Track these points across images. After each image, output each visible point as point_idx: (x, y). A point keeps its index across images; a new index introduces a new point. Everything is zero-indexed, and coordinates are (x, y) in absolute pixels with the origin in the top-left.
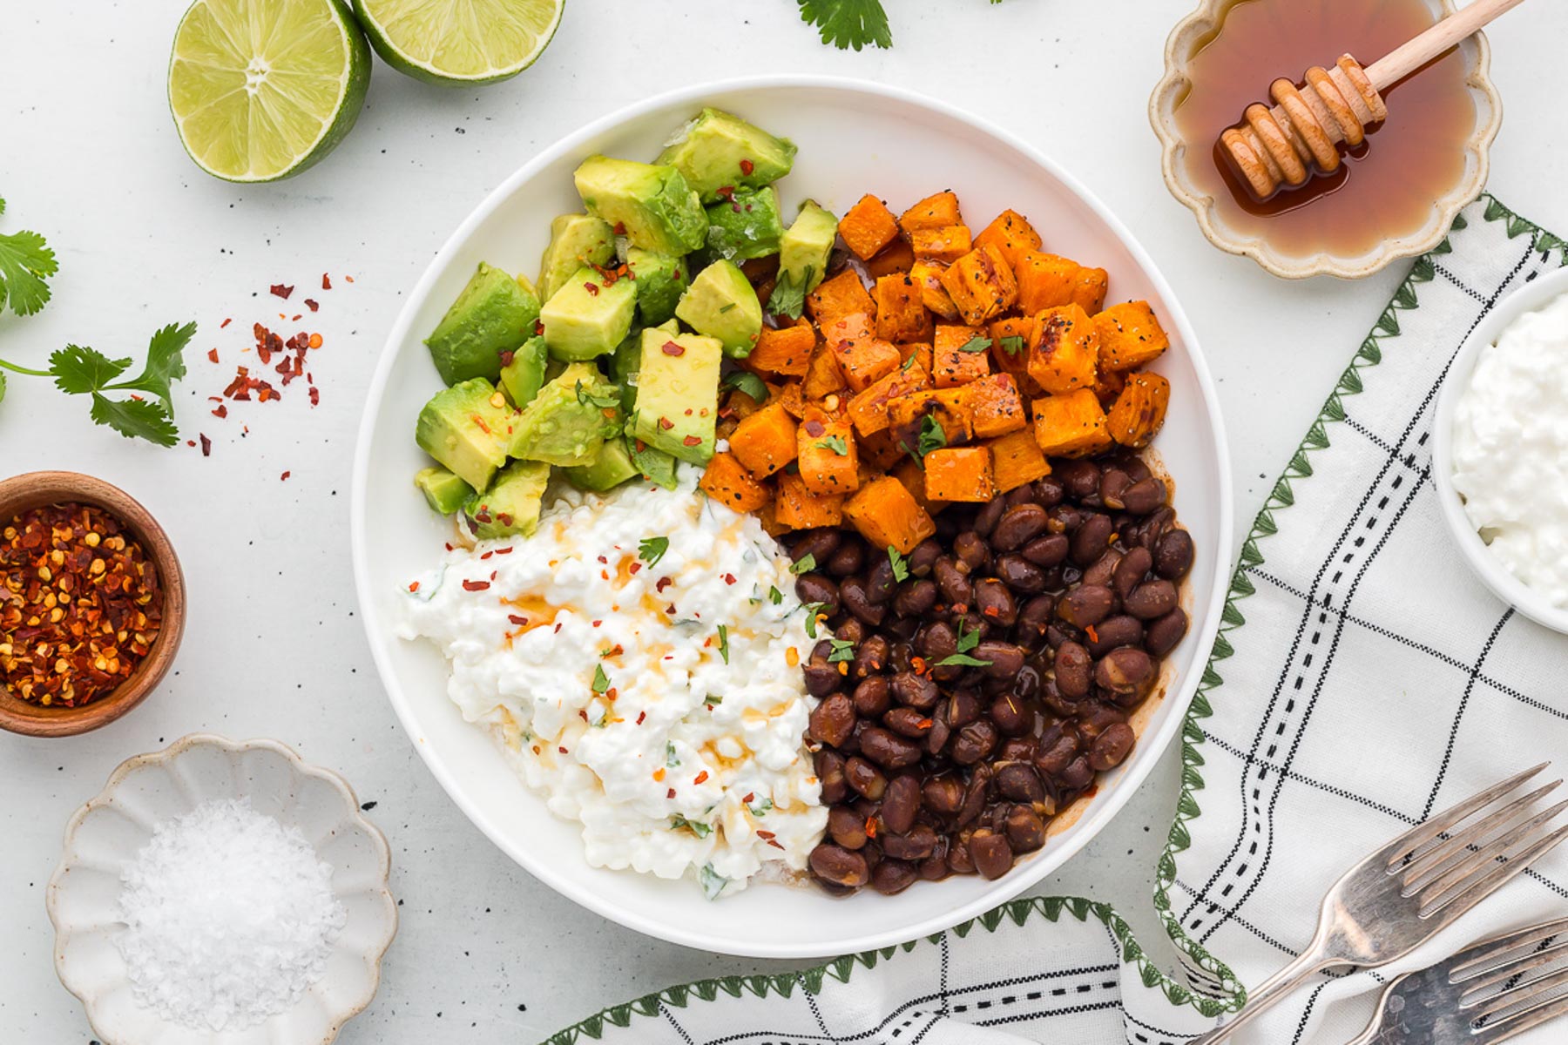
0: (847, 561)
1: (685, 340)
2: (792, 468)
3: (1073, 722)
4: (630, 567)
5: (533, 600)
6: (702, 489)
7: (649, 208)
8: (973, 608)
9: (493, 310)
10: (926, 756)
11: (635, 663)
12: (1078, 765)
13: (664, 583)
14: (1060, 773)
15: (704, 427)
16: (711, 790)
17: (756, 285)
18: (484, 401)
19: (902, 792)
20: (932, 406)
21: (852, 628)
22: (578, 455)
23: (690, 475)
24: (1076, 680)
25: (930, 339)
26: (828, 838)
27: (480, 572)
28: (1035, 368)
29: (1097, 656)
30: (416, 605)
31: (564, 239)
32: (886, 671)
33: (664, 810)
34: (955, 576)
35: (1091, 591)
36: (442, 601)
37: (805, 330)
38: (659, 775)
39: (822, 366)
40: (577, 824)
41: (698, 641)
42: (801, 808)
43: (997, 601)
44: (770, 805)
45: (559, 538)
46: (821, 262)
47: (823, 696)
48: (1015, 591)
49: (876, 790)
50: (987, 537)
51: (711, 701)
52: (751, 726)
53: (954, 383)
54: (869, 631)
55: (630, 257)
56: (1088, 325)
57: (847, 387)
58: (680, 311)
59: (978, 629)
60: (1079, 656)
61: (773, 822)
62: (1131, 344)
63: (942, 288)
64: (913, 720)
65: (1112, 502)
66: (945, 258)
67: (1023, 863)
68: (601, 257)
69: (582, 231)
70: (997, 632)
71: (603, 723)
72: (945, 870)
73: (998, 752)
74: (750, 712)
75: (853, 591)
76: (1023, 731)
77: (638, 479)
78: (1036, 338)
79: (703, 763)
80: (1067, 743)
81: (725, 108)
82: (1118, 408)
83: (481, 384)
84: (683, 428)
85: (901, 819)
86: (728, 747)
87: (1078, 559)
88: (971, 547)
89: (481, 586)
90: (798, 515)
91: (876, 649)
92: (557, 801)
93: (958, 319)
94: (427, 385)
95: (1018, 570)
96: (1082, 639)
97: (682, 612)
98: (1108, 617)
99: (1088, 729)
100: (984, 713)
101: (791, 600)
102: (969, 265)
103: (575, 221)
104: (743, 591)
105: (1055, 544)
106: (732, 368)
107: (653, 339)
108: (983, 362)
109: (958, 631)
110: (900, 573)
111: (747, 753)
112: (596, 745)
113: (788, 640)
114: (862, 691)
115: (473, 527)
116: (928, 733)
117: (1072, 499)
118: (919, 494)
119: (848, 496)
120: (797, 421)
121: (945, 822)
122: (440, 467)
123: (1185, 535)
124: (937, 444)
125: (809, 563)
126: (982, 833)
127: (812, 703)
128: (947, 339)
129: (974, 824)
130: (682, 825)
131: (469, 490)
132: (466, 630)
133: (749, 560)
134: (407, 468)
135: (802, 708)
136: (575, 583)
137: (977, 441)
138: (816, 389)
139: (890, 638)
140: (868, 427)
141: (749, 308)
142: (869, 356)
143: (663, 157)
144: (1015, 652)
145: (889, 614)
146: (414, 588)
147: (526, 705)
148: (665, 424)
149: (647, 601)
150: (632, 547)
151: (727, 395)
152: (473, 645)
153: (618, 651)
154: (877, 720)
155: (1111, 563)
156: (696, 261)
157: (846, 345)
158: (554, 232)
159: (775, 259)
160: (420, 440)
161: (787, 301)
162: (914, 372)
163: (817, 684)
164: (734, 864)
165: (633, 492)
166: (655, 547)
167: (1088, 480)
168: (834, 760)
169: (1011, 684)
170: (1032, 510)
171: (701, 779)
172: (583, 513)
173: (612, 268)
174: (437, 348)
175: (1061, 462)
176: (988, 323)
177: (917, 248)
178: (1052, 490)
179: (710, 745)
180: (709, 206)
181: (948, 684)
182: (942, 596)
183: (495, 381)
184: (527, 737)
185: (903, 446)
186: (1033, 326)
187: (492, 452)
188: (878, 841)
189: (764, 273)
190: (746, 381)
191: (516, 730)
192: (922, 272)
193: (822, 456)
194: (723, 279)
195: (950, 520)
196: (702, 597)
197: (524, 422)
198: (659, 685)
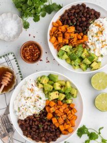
0: (45, 114)
1: (58, 95)
2: (51, 107)
3: (38, 137)
4: (38, 97)
5: (33, 90)
6: (46, 100)
7: (67, 88)
8: (44, 126)
9: (55, 78)
10: (31, 126)
11: (31, 100)
13: (38, 100)
14: (34, 137)
15: (51, 99)
16: (22, 110)
18: (47, 80)
19: (28, 125)
20: (59, 117)
22: (46, 89)
24: (42, 136)
25: (65, 114)
26: (22, 120)
27: (34, 85)
28: (65, 124)
29: (44, 137)
30: (29, 81)
32: (37, 120)
33: (20, 106)
34: (47, 123)
35: (49, 135)
36: (30, 83)
37: (62, 104)
38: (22, 105)
39: (59, 107)
40: (16, 99)
41: (34, 104)
42: (24, 117)
43: (46, 127)
45: (38, 90)
46: (68, 103)
48: (47, 129)
49: (27, 123)
51: (30, 107)
52: (29, 111)
53: (62, 118)
54: (40, 117)
56: (70, 127)
57: (58, 109)
58: (60, 94)
61: (22, 116)
62: (70, 131)
63: (69, 114)
65: (57, 133)
66: (72, 113)
67: (25, 137)
68: (62, 85)
69: (64, 83)
70: (43, 128)
71: (25, 99)
72: (23, 131)
73: (34, 131)
75: (42, 115)
76: (36, 133)
77: (45, 94)
79: (24, 108)
80: (36, 137)
81: (77, 92)
82: (64, 131)
83: (49, 79)
85: (26, 126)
86: (26, 110)
87: (51, 132)
88: (49, 124)
89: (32, 86)
90: (47, 109)
91: (38, 119)
92: (17, 97)
93: (67, 116)
94: (47, 75)
95: (49, 128)
96: (45, 135)
97: (36, 103)
98: (48, 137)
100: (36, 129)
101: (40, 110)
102: (72, 116)
104: (39, 107)
105: (52, 130)
106: (57, 99)
107: (57, 92)
108: (64, 119)
109: (42, 125)
110: (45, 118)
112: (23, 99)
113: (37, 111)
114: (35, 119)
116: (33, 125)
117: (56, 130)
118: (52, 118)
119: (50, 112)
120: (54, 106)
121: (26, 129)
122: (41, 78)
123: (56, 140)
124: (56, 118)
125: (43, 111)
126: (27, 133)
128: (65, 116)
129: (27, 131)
130: (19, 108)
133: (42, 106)
134: (40, 76)
135: (32, 115)
136: (35, 93)
137: (58, 121)
140: (56, 112)
141: (62, 99)
142: (61, 110)
143: (72, 87)
144: (42, 130)
145: (42, 119)
147: (24, 92)
148: (50, 96)
149: (36, 99)
150: (40, 96)
151: (55, 99)
152: (27, 86)
153: (31, 98)
154: (33, 121)
155: (52, 135)
156: (64, 93)
157: (62, 108)
158: (63, 81)
159: (67, 99)
160: (42, 76)
161: (64, 101)
162: (61, 114)
163: (34, 115)
164: (17, 114)
166: (40, 98)
168: (28, 119)
169: (39, 130)
170: (54, 127)
172: (41, 91)
173: (62, 87)
174: (50, 75)
175: (58, 128)
176: (68, 119)
177: (72, 111)
178: (56, 128)
179: (26, 108)
180: (69, 93)
181: (37, 126)
182: (44, 123)
185: (55, 115)
186: (69, 122)
187: (43, 82)
188: (23, 124)
189: (65, 99)
190: (56, 101)
191: (22, 92)
192: (70, 112)
193: (52, 110)
194: (64, 96)
195: (51, 121)
196: (38, 104)
197: (47, 84)
198: (29, 103)
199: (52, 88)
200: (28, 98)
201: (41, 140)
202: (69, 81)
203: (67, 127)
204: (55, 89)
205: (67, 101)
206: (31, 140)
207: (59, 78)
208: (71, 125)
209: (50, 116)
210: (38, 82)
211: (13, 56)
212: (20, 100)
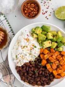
0: (39, 61)
1: (51, 43)
2: (45, 55)
3: (34, 81)
4: (33, 45)
5: (28, 40)
6: (41, 49)
7: (59, 37)
8: (39, 71)
9: (47, 29)
10: (28, 72)
11: (27, 49)
12: (31, 83)
13: (33, 48)
14: (30, 81)
15: (45, 47)
16: (20, 57)
17: (56, 47)
18: (41, 31)
19: (25, 71)
20: (53, 63)
21: (35, 63)
22: (40, 39)
23: (41, 47)
24: (37, 80)
25: (57, 61)
26: (19, 67)
27: (29, 35)
28: (58, 69)
29: (39, 81)
30: (25, 31)
31: (54, 32)
32: (33, 66)
33: (17, 55)
34: (41, 69)
35: (44, 79)
36: (26, 33)
37: (54, 51)
38: (19, 53)
40: (14, 49)
41: (30, 52)
42: (21, 64)
43: (41, 73)
44: (20, 62)
45: (33, 40)
46: (60, 51)
47: (29, 63)
48: (42, 74)
49: (24, 69)
50: (45, 70)
51: (26, 55)
52: (25, 59)
53: (55, 64)
55: (55, 37)
57: (52, 56)
58: (52, 42)
59: (38, 72)
60: (39, 80)
61: (19, 63)
62: (62, 75)
63: (61, 60)
64: (30, 70)
65: (51, 78)
66: (63, 59)
67: (23, 81)
68: (54, 35)
69: (55, 33)
70: (39, 73)
71: (22, 48)
72: (20, 76)
73: (30, 76)
74: (26, 58)
75: (37, 62)
76: (32, 78)
77: (39, 44)
78: (60, 68)
79: (21, 56)
80: (32, 81)
82: (57, 76)
83: (42, 30)
84: (44, 46)
85: (23, 72)
86: (23, 58)
87: (46, 77)
88: (44, 69)
89: (28, 36)
90: (41, 56)
91: (34, 65)
92: (15, 47)
93: (59, 62)
94: (40, 26)
95: (43, 73)
96: (40, 79)
97: (32, 51)
98: (43, 81)
99: (34, 82)
100: (32, 75)
101: (35, 58)
102: (63, 61)
103: (56, 32)
104: (35, 54)
105: (46, 75)
106: (50, 47)
107: (50, 41)
108: (57, 65)
109: (37, 71)
110: (40, 65)
111: (23, 59)
112: (20, 48)
113: (32, 59)
114: (31, 66)
115: (32, 33)
116: (29, 71)
117: (50, 75)
118: (46, 64)
119: (44, 59)
120: (48, 53)
121: (24, 75)
122: (35, 29)
123: (50, 84)
124: (50, 64)
125: (38, 58)
126: (24, 78)
127: (29, 62)
128: (58, 62)
129: (24, 77)
130: (16, 56)
131: (34, 32)
132: (24, 36)
133: (37, 54)
134: (34, 27)
135: (28, 62)
136: (31, 42)
137: (51, 67)
138: (51, 54)
139: (35, 66)
140: (49, 59)
141: (54, 47)
142: (54, 57)
143: (63, 37)
144: (38, 75)
145: (37, 65)
146: (26, 31)
147: (21, 42)
148: (44, 44)
149: (31, 48)
150: (35, 45)
151: (48, 48)
152: (24, 37)
153: (27, 47)
154: (29, 67)
155: (46, 79)
156: (56, 42)
157: (54, 55)
158: (54, 31)
159: (58, 47)
160: (36, 27)
161: (56, 49)
162: (54, 60)
163: (30, 62)
164: (15, 61)
165: (38, 44)
166: (35, 47)
167: (51, 75)
168: (25, 65)
169: (35, 75)
170: (48, 72)
171: (20, 56)
172: (36, 41)
173: (54, 36)
174: (43, 26)
175: (52, 73)
176: (60, 64)
177: (63, 57)
178: (50, 73)
179: (23, 56)
180: (61, 41)
181: (34, 71)
182: (39, 68)
183: (43, 31)
184: (18, 43)
185: (49, 62)
186: (61, 68)
187: (38, 33)
188: (21, 71)
189: (57, 47)
190: (49, 49)
191: (19, 42)
192: (62, 58)
193: (46, 56)
194: (56, 44)
195: (45, 67)
196: (33, 52)
197: (40, 34)
198: (26, 51)
199: (45, 37)
200: (24, 47)
201: (37, 84)
202: (60, 31)
203: (60, 71)
204: (48, 38)
205: (58, 49)
206: (28, 84)
207: (51, 29)
208: (63, 70)
209: (44, 62)
210: (33, 33)
211: (4, 17)
212: (17, 49)
